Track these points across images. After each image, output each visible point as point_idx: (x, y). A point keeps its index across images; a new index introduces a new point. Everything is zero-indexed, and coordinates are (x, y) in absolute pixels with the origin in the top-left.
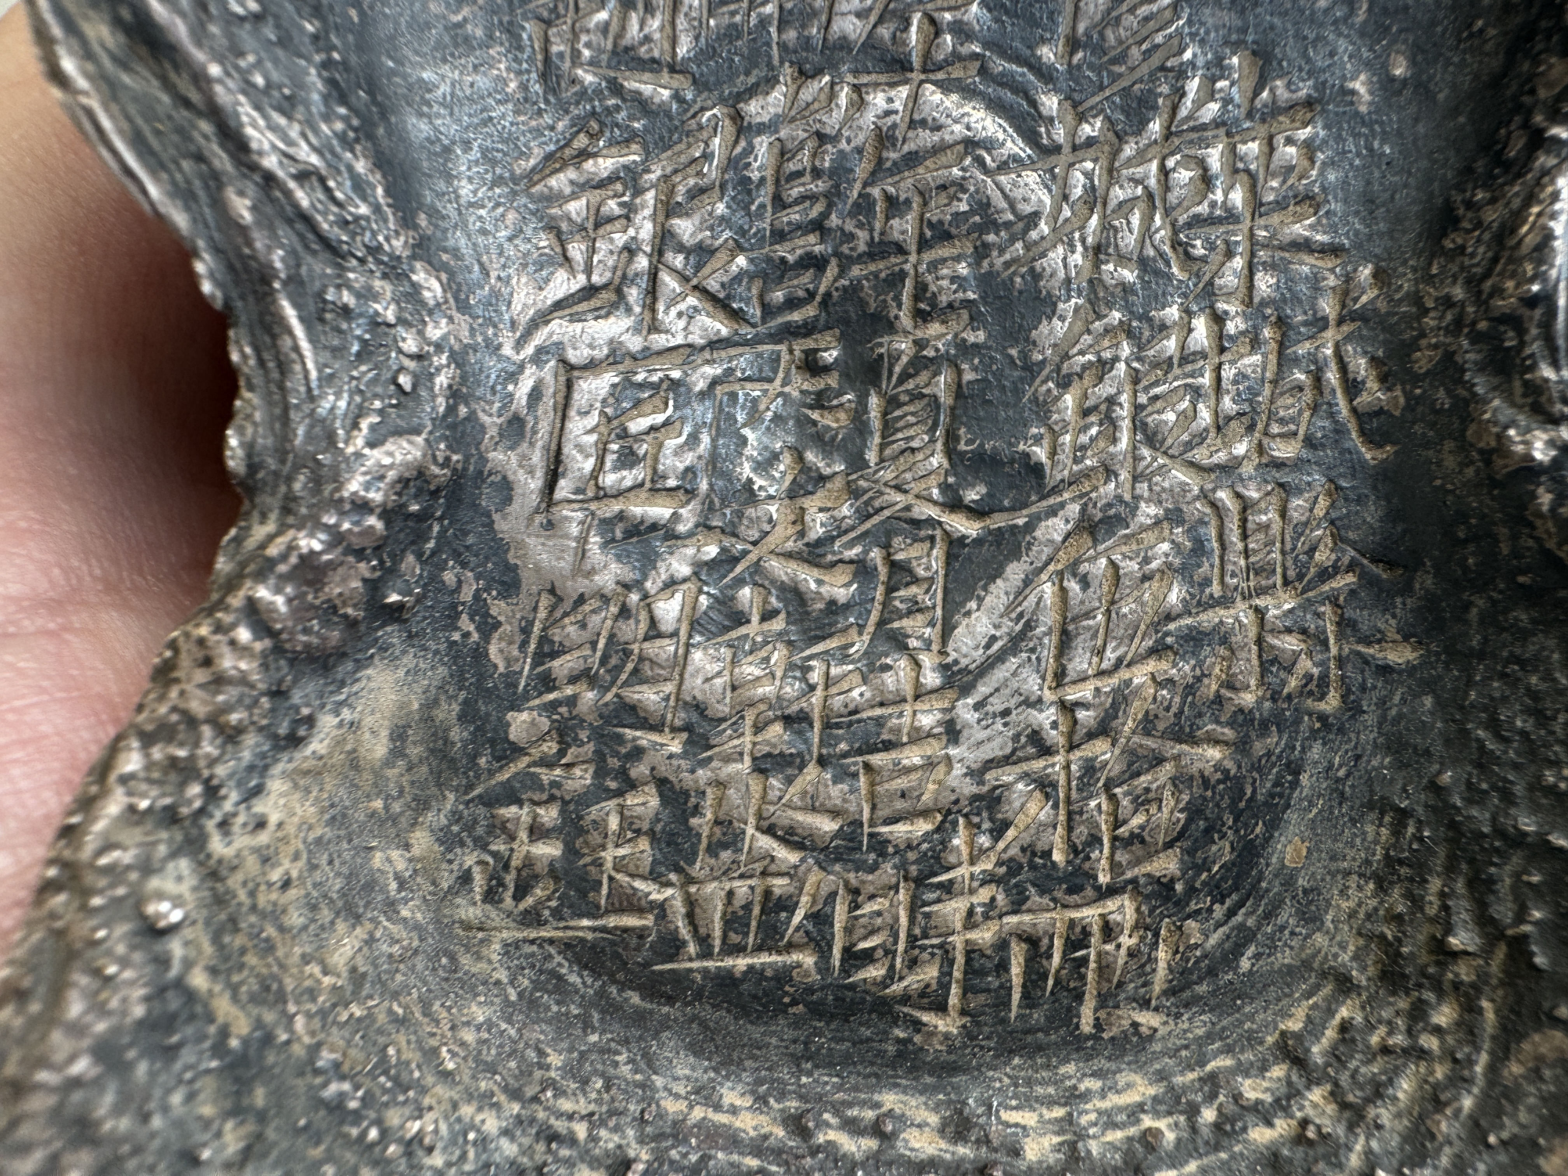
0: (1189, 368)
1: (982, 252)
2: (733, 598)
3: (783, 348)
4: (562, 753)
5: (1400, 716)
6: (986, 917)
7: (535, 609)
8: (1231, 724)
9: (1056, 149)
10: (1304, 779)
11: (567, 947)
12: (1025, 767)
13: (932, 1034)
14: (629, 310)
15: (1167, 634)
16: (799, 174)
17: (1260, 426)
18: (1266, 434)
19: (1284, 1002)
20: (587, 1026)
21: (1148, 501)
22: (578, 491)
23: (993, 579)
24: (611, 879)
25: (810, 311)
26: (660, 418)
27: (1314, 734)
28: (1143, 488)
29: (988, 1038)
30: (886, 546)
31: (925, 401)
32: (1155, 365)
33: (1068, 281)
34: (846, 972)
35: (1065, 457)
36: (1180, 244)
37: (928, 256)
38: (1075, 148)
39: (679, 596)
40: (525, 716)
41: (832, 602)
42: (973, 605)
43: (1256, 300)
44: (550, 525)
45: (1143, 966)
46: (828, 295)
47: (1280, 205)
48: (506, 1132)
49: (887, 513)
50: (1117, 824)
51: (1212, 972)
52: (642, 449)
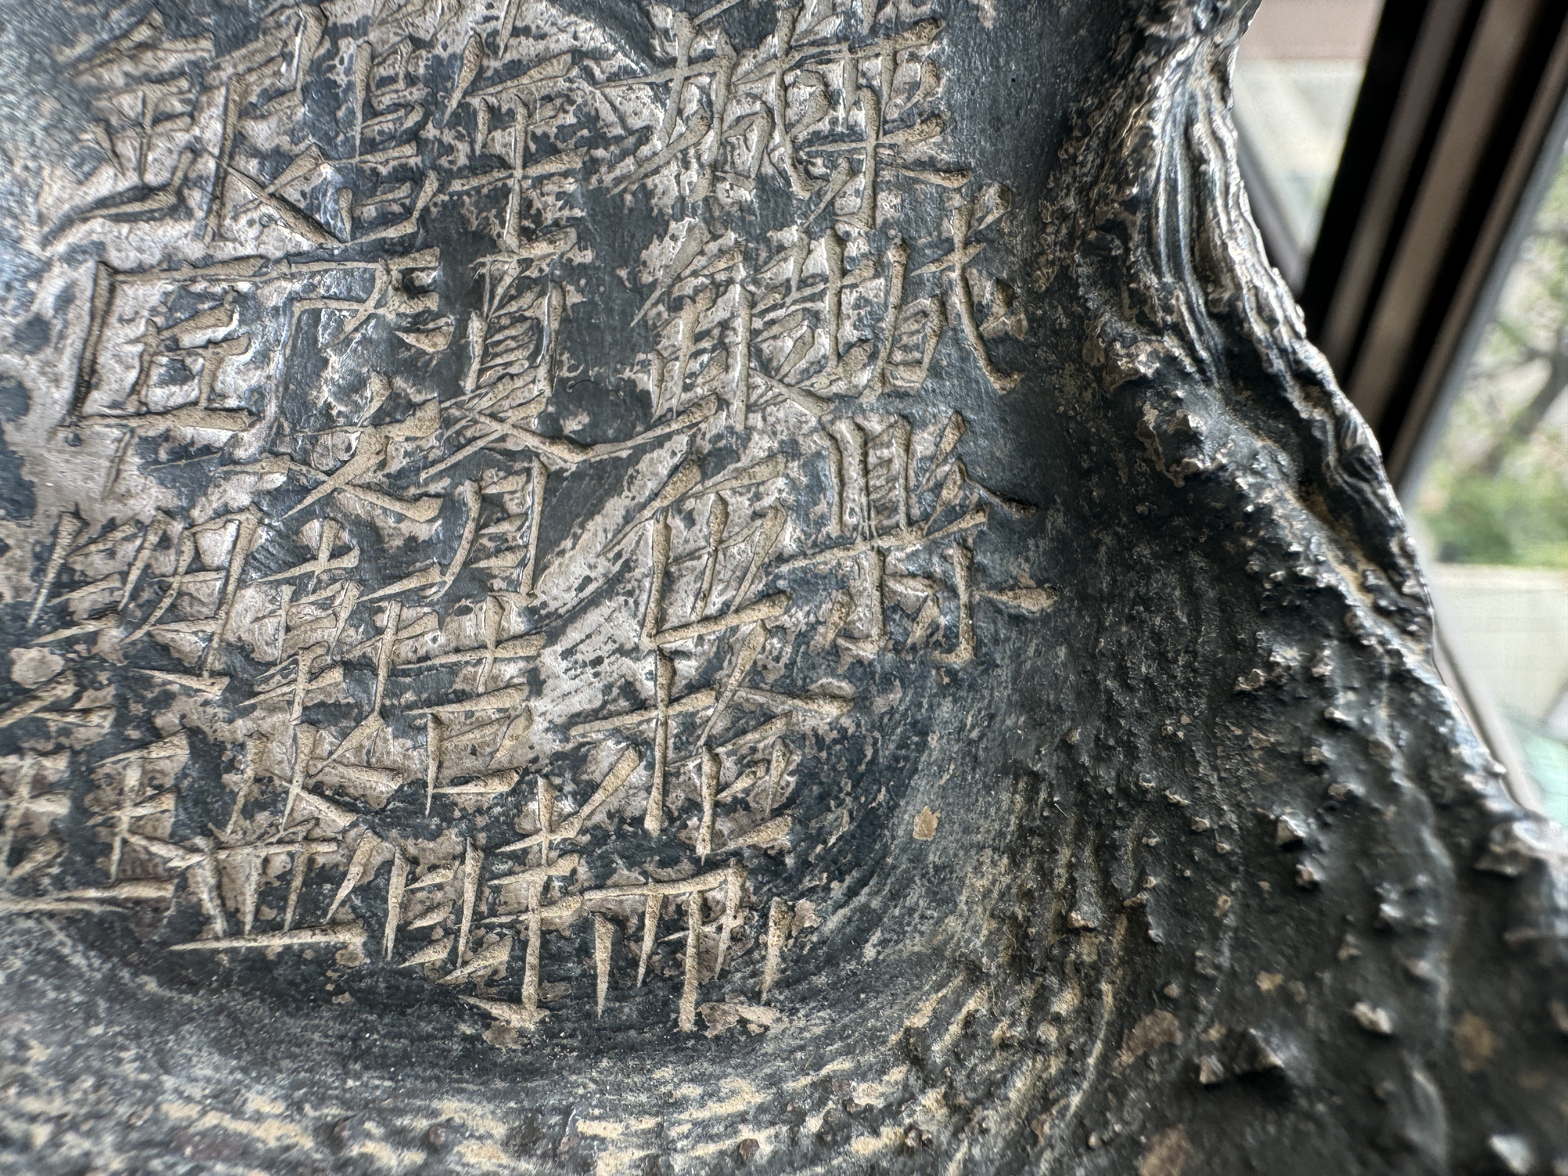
0: (807, 292)
1: (592, 166)
2: (297, 532)
3: (378, 267)
4: (77, 697)
5: (1035, 670)
6: (565, 893)
7: (55, 533)
8: (849, 676)
9: (672, 62)
10: (933, 740)
11: (70, 921)
12: (617, 722)
13: (503, 1031)
14: (190, 215)
15: (778, 577)
16: (393, 80)
17: (883, 354)
18: (889, 361)
19: (914, 995)
20: (90, 1015)
21: (763, 432)
22: (114, 405)
23: (591, 515)
24: (125, 842)
25: (408, 228)
26: (221, 333)
27: (943, 690)
28: (756, 419)
29: (571, 1036)
30: (478, 480)
31: (527, 324)
32: (772, 288)
33: (682, 199)
34: (400, 955)
35: (675, 386)
36: (800, 162)
37: (535, 171)
38: (691, 61)
40: (34, 653)
41: (412, 539)
42: (568, 543)
43: (879, 221)
44: (77, 441)
45: (749, 952)
46: (426, 210)
47: (906, 123)
49: (480, 443)
50: (720, 788)
51: (831, 961)
52: (197, 364)
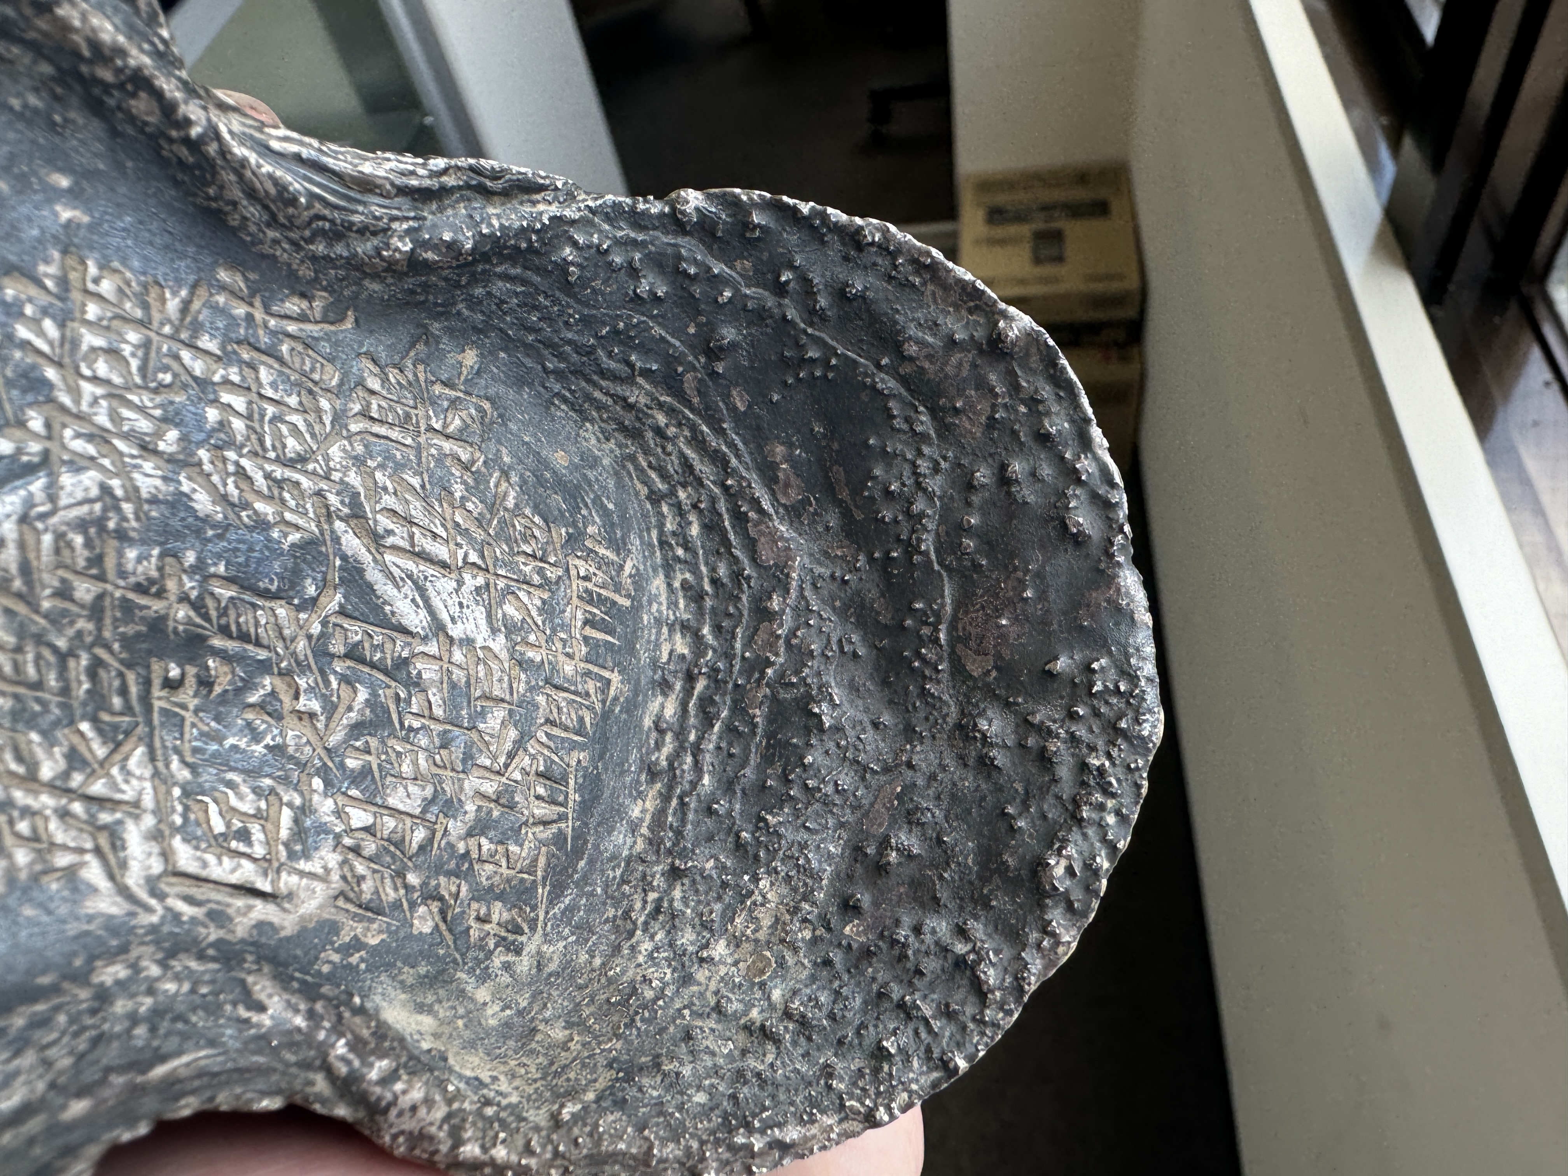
0: (256, 416)
1: (122, 535)
2: (352, 771)
3: (157, 705)
5: (506, 373)
6: (570, 646)
7: (347, 911)
8: (491, 471)
9: (46, 453)
10: (526, 439)
11: (551, 903)
12: (494, 601)
13: (620, 691)
14: (120, 822)
17: (312, 385)
18: (317, 384)
21: (345, 475)
22: (266, 875)
23: (373, 591)
25: (132, 678)
26: (213, 808)
27: (504, 424)
28: (336, 476)
29: (626, 659)
30: (333, 657)
31: (230, 606)
32: (249, 438)
33: (165, 479)
34: (586, 735)
35: (301, 520)
36: (157, 388)
37: (111, 574)
38: (50, 439)
39: (347, 809)
40: (416, 922)
41: (367, 703)
42: (388, 608)
43: (219, 353)
44: (290, 897)
45: (604, 563)
46: (122, 662)
47: (147, 308)
48: (652, 937)
49: (309, 653)
50: (533, 555)
52: (237, 824)
